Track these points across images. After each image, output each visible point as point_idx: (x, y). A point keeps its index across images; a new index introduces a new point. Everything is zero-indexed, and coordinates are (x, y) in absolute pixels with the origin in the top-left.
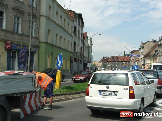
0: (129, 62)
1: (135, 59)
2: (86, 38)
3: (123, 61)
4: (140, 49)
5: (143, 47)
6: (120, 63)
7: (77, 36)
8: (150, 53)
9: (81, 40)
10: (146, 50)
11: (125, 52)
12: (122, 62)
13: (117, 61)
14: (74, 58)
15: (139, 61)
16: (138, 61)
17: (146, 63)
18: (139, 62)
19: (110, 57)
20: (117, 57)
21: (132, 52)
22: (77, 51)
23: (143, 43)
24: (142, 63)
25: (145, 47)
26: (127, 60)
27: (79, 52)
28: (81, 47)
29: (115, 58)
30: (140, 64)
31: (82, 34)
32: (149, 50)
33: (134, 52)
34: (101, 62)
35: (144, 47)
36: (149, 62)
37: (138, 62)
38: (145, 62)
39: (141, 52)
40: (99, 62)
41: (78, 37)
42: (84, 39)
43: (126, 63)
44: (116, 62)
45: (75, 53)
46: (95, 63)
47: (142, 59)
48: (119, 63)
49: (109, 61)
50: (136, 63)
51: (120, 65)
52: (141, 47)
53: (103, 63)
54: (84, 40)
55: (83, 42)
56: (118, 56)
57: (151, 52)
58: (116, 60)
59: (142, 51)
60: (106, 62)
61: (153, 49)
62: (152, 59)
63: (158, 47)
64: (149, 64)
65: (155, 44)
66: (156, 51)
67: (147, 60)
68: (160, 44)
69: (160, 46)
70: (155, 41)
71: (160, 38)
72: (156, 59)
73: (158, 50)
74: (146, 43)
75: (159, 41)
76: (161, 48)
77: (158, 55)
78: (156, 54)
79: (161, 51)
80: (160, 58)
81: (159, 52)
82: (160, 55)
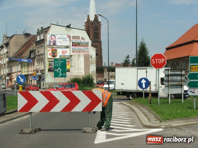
4: (2, 47)
5: (7, 45)
8: (21, 54)
10: (13, 50)
17: (13, 72)
23: (8, 37)
24: (5, 71)
30: (2, 74)
32: (18, 50)
35: (10, 44)
36: (20, 70)
39: (5, 52)
47: (6, 64)
52: (4, 44)
57: (23, 52)
59: (5, 50)
61: (25, 47)
62: (26, 65)
63: (36, 46)
64: (20, 73)
65: (28, 40)
66: (31, 52)
67: (16, 66)
68: (38, 39)
69: (40, 43)
70: (27, 35)
71: (38, 30)
72: (31, 64)
73: (35, 50)
74: (13, 37)
75: (38, 34)
76: (40, 47)
77: (35, 57)
78: (32, 56)
79: (42, 52)
80: (39, 63)
81: (38, 52)
82: (40, 59)
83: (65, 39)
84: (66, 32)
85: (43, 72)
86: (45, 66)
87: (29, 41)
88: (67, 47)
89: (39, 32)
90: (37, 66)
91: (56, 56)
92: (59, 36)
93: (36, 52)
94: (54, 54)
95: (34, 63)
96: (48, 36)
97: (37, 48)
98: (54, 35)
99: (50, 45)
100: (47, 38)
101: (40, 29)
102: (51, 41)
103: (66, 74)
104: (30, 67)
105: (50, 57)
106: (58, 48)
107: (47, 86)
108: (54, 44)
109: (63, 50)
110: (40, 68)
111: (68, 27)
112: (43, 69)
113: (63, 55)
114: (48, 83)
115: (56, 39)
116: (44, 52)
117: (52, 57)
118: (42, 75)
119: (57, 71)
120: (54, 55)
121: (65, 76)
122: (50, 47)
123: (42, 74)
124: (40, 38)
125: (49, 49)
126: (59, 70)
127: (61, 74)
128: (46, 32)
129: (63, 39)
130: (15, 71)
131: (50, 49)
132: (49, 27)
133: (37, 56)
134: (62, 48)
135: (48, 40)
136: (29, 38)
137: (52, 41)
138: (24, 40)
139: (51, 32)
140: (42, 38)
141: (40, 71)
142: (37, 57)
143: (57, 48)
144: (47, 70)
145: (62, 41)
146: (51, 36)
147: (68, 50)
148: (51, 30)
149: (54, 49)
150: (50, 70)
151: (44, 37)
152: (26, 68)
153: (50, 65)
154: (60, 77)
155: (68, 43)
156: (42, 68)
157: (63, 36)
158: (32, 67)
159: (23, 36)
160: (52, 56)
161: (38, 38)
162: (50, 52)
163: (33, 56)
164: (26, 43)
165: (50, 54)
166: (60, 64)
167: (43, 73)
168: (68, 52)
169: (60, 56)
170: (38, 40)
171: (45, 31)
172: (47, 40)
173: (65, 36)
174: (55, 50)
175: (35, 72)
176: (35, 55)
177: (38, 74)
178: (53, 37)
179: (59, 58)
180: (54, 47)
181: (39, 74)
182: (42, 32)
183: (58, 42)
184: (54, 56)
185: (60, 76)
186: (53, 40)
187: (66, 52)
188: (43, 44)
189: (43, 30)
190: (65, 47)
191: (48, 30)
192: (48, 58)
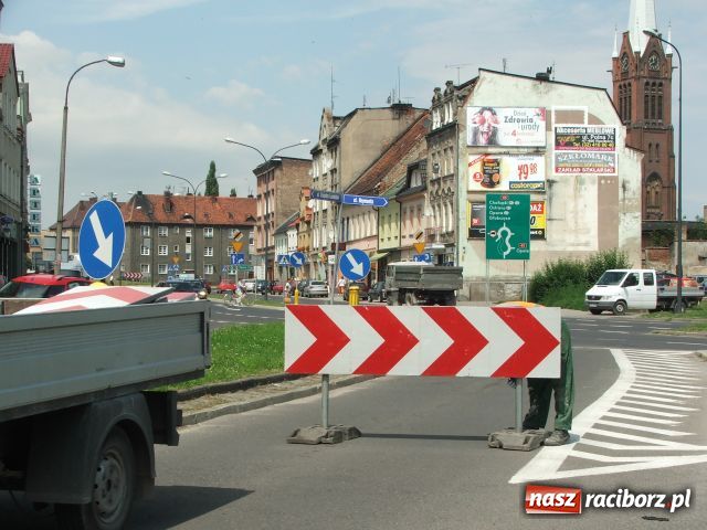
0: (245, 228)
1: (285, 215)
3: (205, 221)
4: (316, 152)
5: (333, 143)
6: (189, 233)
8: (380, 176)
10: (354, 161)
12: (199, 227)
13: (171, 226)
15: (308, 223)
16: (306, 223)
17: (352, 238)
18: (309, 231)
20: (169, 203)
21: (266, 171)
23: (335, 118)
24: (325, 236)
25: (347, 143)
26: (231, 216)
29: (160, 207)
30: (316, 244)
32: (368, 162)
33: (277, 173)
34: (70, 232)
35: (342, 143)
36: (375, 233)
37: (303, 227)
38: (344, 230)
39: (325, 171)
43: (226, 235)
44: (165, 232)
47: (330, 212)
48: (182, 233)
50: (292, 234)
51: (189, 249)
52: (324, 141)
53: (77, 234)
56: (176, 193)
57: (386, 170)
58: (160, 216)
59: (327, 163)
61: (392, 152)
62: (393, 216)
63: (429, 146)
64: (373, 244)
65: (403, 127)
66: (412, 169)
67: (361, 218)
68: (436, 125)
69: (440, 136)
70: (401, 109)
71: (437, 90)
72: (412, 211)
73: (426, 161)
74: (355, 117)
75: (434, 108)
76: (443, 152)
77: (424, 189)
78: (413, 185)
79: (447, 168)
80: (439, 206)
81: (436, 171)
82: (440, 193)
83: (531, 120)
84: (534, 99)
85: (450, 238)
86: (457, 219)
87: (408, 130)
88: (538, 151)
89: (439, 98)
90: (432, 218)
91: (498, 183)
92: (509, 113)
93: (430, 169)
94: (490, 176)
95: (420, 209)
96: (471, 112)
97: (433, 155)
98: (490, 109)
99: (475, 145)
100: (465, 120)
101: (444, 88)
102: (481, 129)
103: (528, 248)
104: (408, 222)
105: (478, 187)
106: (505, 153)
107: (465, 291)
108: (492, 141)
109: (524, 163)
110: (441, 227)
111: (543, 78)
112: (450, 229)
113: (523, 180)
114: (468, 280)
115: (496, 122)
116: (457, 168)
117: (480, 188)
118: (449, 250)
119: (497, 237)
120: (491, 180)
121: (526, 257)
122: (475, 150)
123: (447, 246)
124: (442, 120)
125: (471, 158)
126: (504, 234)
128: (464, 98)
129: (523, 121)
130: (358, 237)
131: (477, 157)
132: (474, 82)
133: (433, 182)
134: (517, 155)
135: (470, 126)
136: (408, 120)
137: (484, 128)
138: (391, 128)
139: (480, 97)
140: (449, 119)
141: (442, 235)
142: (430, 188)
143: (500, 154)
144: (464, 233)
145: (519, 131)
146: (481, 112)
147: (539, 161)
148: (480, 90)
149: (490, 157)
150: (474, 234)
151: (455, 115)
152: (393, 225)
153: (474, 214)
154: (508, 257)
155: (540, 137)
156: (447, 227)
157: (522, 110)
158: (415, 220)
159: (389, 114)
160: (483, 184)
161: (435, 120)
162: (477, 168)
163: (420, 184)
164: (398, 139)
165: (475, 176)
166: (506, 213)
167: (452, 245)
168: (541, 170)
169: (511, 183)
170: (434, 128)
171: (459, 93)
172: (465, 127)
173: (531, 113)
174: (495, 161)
175: (423, 240)
176: (424, 180)
177: (435, 246)
178: (487, 114)
179: (507, 189)
180: (490, 150)
181: (438, 246)
182: (451, 100)
183: (505, 134)
184: (492, 184)
185: (505, 253)
186: (486, 125)
187: (534, 168)
188: (451, 143)
189: (452, 92)
190: (531, 150)
191: (470, 91)
192: (469, 192)
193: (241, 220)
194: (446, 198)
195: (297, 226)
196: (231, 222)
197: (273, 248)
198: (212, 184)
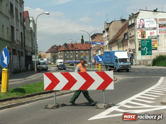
0: (90, 50)
1: (98, 47)
2: (27, 20)
3: (80, 49)
4: (104, 32)
5: (107, 30)
6: (77, 52)
7: (15, 17)
8: (118, 37)
9: (21, 23)
10: (113, 33)
11: (82, 37)
12: (79, 50)
13: (73, 51)
14: (13, 49)
15: (103, 48)
19: (62, 45)
20: (72, 45)
21: (93, 37)
22: (15, 39)
23: (108, 24)
25: (111, 29)
27: (18, 40)
28: (21, 33)
29: (70, 46)
31: (21, 14)
32: (116, 33)
33: (96, 37)
34: (50, 53)
35: (109, 29)
36: (117, 50)
37: (102, 50)
39: (106, 36)
40: (46, 53)
41: (16, 19)
42: (24, 21)
43: (86, 52)
44: (71, 52)
45: (14, 41)
46: (41, 55)
47: (107, 46)
48: (75, 52)
49: (60, 51)
50: (99, 51)
51: (77, 56)
52: (105, 29)
53: (52, 53)
54: (25, 23)
55: (24, 26)
56: (74, 43)
57: (120, 35)
58: (70, 49)
59: (106, 34)
60: (57, 52)
61: (121, 31)
62: (121, 46)
63: (129, 29)
66: (125, 35)
67: (114, 47)
69: (131, 26)
70: (123, 20)
71: (130, 15)
72: (125, 45)
73: (128, 32)
74: (112, 23)
75: (129, 20)
76: (132, 30)
77: (128, 39)
78: (126, 38)
79: (133, 34)
80: (131, 43)
81: (130, 35)
82: (131, 40)
83: (153, 21)
84: (153, 16)
85: (134, 50)
86: (136, 46)
87: (125, 25)
88: (155, 29)
89: (130, 17)
90: (130, 46)
91: (145, 37)
92: (147, 20)
93: (129, 34)
94: (143, 35)
95: (127, 44)
96: (138, 20)
97: (130, 31)
98: (142, 19)
99: (139, 28)
100: (137, 22)
101: (131, 15)
102: (140, 24)
103: (152, 52)
104: (125, 47)
105: (140, 38)
106: (146, 30)
107: (138, 63)
108: (143, 27)
109: (151, 32)
110: (132, 48)
111: (155, 11)
112: (134, 49)
113: (151, 36)
114: (139, 60)
115: (144, 22)
116: (135, 34)
118: (134, 54)
119: (144, 50)
120: (143, 36)
121: (151, 54)
122: (139, 29)
123: (133, 52)
124: (131, 23)
125: (138, 31)
126: (145, 49)
127: (147, 52)
128: (136, 17)
129: (151, 22)
131: (140, 31)
132: (138, 13)
133: (130, 37)
134: (150, 30)
135: (138, 23)
136: (125, 23)
137: (141, 24)
138: (121, 25)
139: (140, 17)
140: (133, 22)
141: (132, 50)
142: (129, 39)
143: (145, 30)
144: (137, 49)
145: (150, 24)
146: (140, 20)
147: (155, 31)
148: (140, 15)
149: (143, 31)
150: (139, 49)
151: (134, 21)
152: (121, 48)
153: (140, 45)
154: (147, 55)
155: (155, 25)
156: (133, 48)
157: (150, 19)
158: (126, 47)
159: (120, 22)
160: (142, 37)
161: (129, 23)
162: (140, 33)
163: (127, 38)
164: (123, 27)
165: (139, 36)
166: (146, 44)
167: (135, 52)
168: (156, 33)
169: (148, 37)
170: (129, 25)
172: (136, 24)
173: (153, 20)
174: (144, 32)
176: (128, 37)
178: (142, 21)
179: (148, 38)
180: (143, 29)
181: (131, 52)
182: (133, 18)
183: (146, 25)
184: (144, 37)
185: (146, 54)
186: (142, 23)
187: (154, 33)
188: (133, 28)
189: (133, 16)
190: (153, 29)
191: (138, 15)
192: (138, 39)
193: (89, 49)
194: (133, 41)
195: (100, 49)
196: (87, 49)
197: (95, 55)
198: (82, 40)
